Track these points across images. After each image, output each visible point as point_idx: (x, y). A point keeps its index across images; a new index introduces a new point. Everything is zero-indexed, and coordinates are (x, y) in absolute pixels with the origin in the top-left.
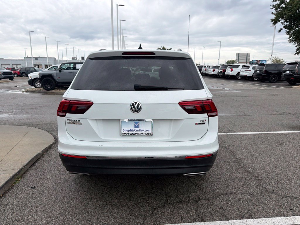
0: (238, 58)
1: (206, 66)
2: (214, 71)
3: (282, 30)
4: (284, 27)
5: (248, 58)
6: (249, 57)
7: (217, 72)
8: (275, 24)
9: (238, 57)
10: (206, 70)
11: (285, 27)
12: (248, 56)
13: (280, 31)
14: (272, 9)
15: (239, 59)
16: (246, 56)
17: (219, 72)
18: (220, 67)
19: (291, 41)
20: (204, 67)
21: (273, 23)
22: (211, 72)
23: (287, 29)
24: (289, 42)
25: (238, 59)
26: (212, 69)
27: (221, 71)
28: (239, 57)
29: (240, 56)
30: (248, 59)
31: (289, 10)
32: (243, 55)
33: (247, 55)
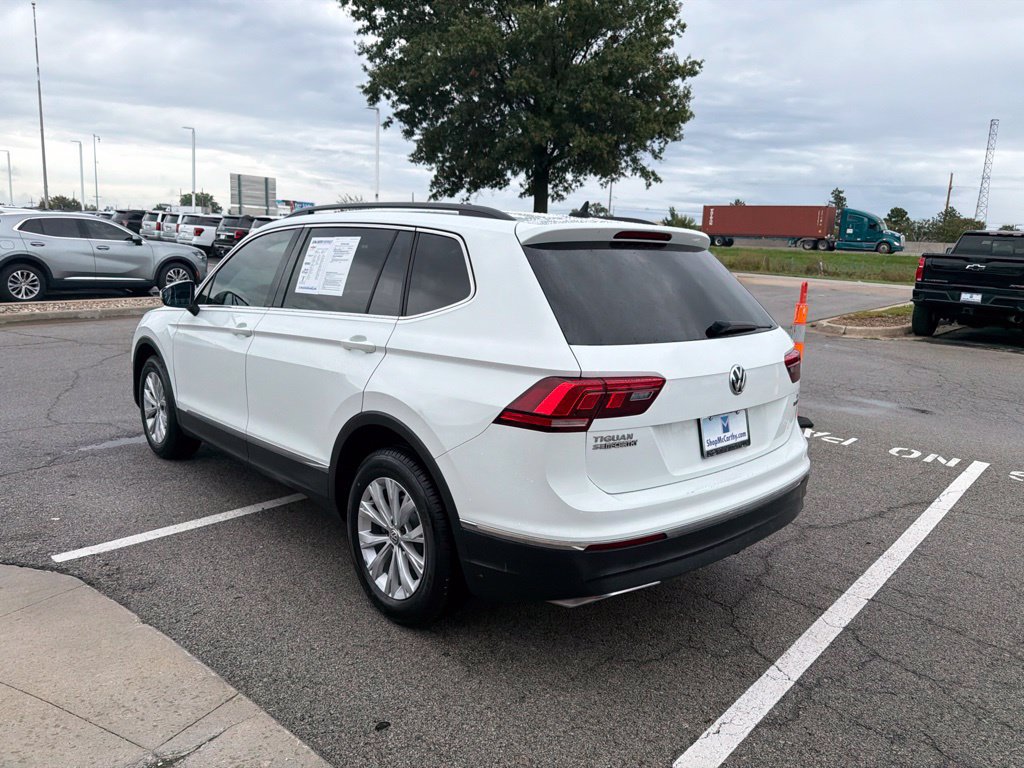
0: (240, 192)
1: (178, 216)
2: (199, 232)
3: (391, 122)
4: (396, 115)
5: (270, 192)
6: (274, 189)
7: (214, 237)
8: (374, 103)
9: (236, 185)
10: (159, 228)
11: (399, 115)
12: (270, 186)
13: (387, 125)
14: (360, 54)
15: (242, 195)
16: (264, 187)
17: (222, 237)
18: (222, 221)
19: (416, 158)
20: (147, 216)
21: (369, 100)
22: (187, 236)
23: (405, 123)
24: (412, 161)
25: (237, 192)
26: (192, 228)
27: (228, 236)
28: (243, 189)
29: (243, 183)
30: (270, 196)
31: (413, 71)
32: (253, 180)
33: (268, 185)
